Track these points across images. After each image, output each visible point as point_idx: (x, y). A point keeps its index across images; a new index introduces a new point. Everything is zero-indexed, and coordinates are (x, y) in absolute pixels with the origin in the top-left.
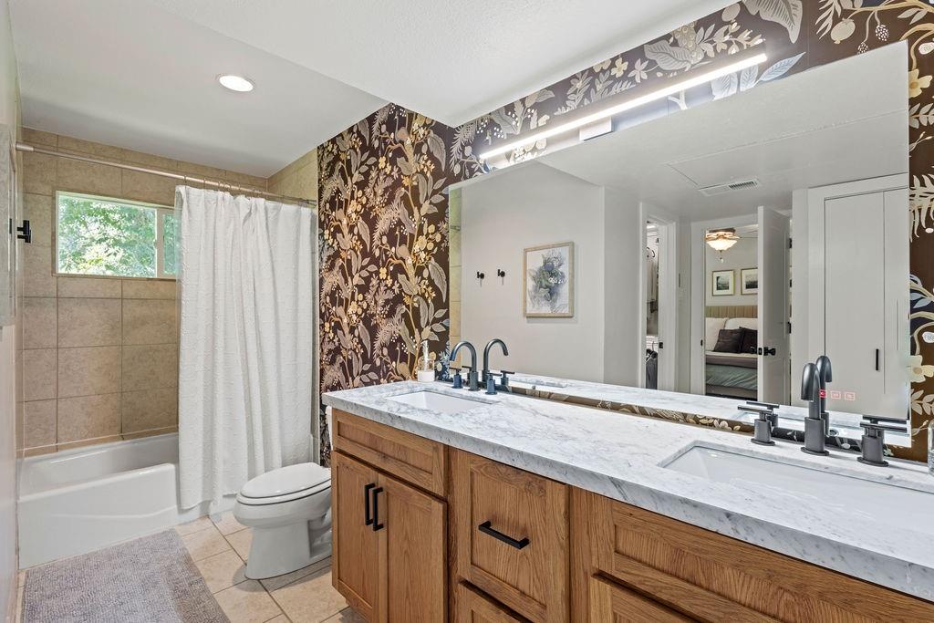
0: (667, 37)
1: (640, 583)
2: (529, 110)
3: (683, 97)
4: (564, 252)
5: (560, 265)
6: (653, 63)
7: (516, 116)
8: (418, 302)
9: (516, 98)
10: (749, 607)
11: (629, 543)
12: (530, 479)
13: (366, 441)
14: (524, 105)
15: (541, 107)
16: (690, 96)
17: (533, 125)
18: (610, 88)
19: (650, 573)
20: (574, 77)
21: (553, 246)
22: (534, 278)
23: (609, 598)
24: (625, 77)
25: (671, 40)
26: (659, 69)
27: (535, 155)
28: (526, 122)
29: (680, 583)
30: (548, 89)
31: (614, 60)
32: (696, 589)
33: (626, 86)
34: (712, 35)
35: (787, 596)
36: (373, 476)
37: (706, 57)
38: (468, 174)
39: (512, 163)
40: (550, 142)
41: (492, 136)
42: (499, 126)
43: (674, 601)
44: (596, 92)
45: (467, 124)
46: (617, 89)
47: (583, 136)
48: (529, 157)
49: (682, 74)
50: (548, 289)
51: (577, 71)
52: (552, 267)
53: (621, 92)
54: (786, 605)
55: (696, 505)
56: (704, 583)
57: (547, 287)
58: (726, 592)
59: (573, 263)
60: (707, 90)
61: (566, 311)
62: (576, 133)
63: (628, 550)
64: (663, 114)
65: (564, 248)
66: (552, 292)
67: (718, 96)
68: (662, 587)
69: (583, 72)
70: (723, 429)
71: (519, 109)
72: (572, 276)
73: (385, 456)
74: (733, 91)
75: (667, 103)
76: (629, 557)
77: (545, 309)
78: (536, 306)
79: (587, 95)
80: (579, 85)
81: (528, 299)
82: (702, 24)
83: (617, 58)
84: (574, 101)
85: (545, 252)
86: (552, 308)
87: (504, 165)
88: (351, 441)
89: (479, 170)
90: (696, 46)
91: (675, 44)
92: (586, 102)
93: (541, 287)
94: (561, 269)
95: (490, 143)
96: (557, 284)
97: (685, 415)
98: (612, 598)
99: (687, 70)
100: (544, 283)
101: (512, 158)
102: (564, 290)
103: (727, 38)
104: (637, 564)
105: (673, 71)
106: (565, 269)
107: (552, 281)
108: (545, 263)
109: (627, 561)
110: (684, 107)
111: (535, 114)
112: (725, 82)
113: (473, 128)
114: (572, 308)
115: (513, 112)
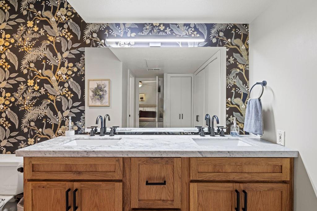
0: (176, 24)
1: (205, 178)
2: (127, 29)
3: (180, 43)
4: (107, 83)
5: (104, 87)
6: (172, 30)
7: (121, 29)
8: (60, 98)
9: (121, 22)
10: (231, 173)
11: (201, 169)
12: (168, 160)
13: (62, 168)
14: (125, 26)
15: (132, 30)
16: (182, 44)
17: (129, 35)
18: (159, 32)
19: (208, 175)
20: (146, 24)
21: (102, 80)
22: (93, 91)
23: (196, 187)
24: (163, 31)
25: (177, 26)
26: (174, 33)
27: (130, 46)
28: (126, 33)
29: (216, 174)
30: (135, 24)
31: (160, 24)
32: (220, 173)
33: (164, 34)
34: (188, 29)
35: (238, 167)
36: (68, 185)
37: (186, 35)
38: (94, 45)
39: (118, 46)
40: (136, 43)
41: (108, 33)
42: (112, 30)
43: (214, 179)
44: (154, 32)
45: (94, 24)
46: (161, 33)
47: (151, 45)
48: (127, 46)
49: (180, 37)
50: (99, 96)
51: (148, 22)
52: (101, 88)
53: (162, 35)
54: (238, 169)
55: (221, 152)
56: (221, 171)
57: (99, 95)
58: (226, 171)
59: (110, 87)
60: (186, 44)
61: (107, 104)
62: (148, 44)
63: (202, 171)
64: (175, 46)
65: (107, 81)
66: (101, 97)
67: (189, 46)
68: (211, 177)
69: (149, 24)
70: (190, 135)
71: (122, 27)
72: (109, 91)
73: (80, 173)
74: (193, 46)
75: (177, 44)
76: (202, 172)
77: (98, 103)
78: (94, 102)
79: (151, 31)
80: (148, 27)
81: (90, 100)
82: (185, 25)
83: (161, 24)
84: (146, 32)
85: (98, 82)
86: (101, 103)
87: (114, 46)
88: (46, 172)
89: (101, 45)
90: (184, 30)
91: (178, 27)
92: (150, 34)
93: (96, 95)
94: (105, 89)
95: (107, 36)
96: (103, 94)
97: (181, 132)
98: (197, 187)
99: (181, 36)
100: (97, 93)
101: (119, 44)
102: (106, 96)
103: (191, 31)
104: (204, 173)
105: (178, 35)
106: (106, 89)
107: (101, 93)
108: (98, 86)
109: (202, 174)
110: (181, 46)
111: (130, 31)
112: (191, 44)
113: (99, 27)
114: (109, 103)
115: (119, 27)
